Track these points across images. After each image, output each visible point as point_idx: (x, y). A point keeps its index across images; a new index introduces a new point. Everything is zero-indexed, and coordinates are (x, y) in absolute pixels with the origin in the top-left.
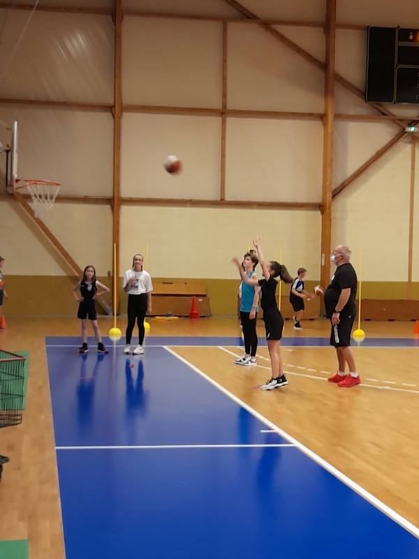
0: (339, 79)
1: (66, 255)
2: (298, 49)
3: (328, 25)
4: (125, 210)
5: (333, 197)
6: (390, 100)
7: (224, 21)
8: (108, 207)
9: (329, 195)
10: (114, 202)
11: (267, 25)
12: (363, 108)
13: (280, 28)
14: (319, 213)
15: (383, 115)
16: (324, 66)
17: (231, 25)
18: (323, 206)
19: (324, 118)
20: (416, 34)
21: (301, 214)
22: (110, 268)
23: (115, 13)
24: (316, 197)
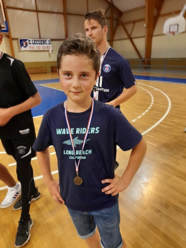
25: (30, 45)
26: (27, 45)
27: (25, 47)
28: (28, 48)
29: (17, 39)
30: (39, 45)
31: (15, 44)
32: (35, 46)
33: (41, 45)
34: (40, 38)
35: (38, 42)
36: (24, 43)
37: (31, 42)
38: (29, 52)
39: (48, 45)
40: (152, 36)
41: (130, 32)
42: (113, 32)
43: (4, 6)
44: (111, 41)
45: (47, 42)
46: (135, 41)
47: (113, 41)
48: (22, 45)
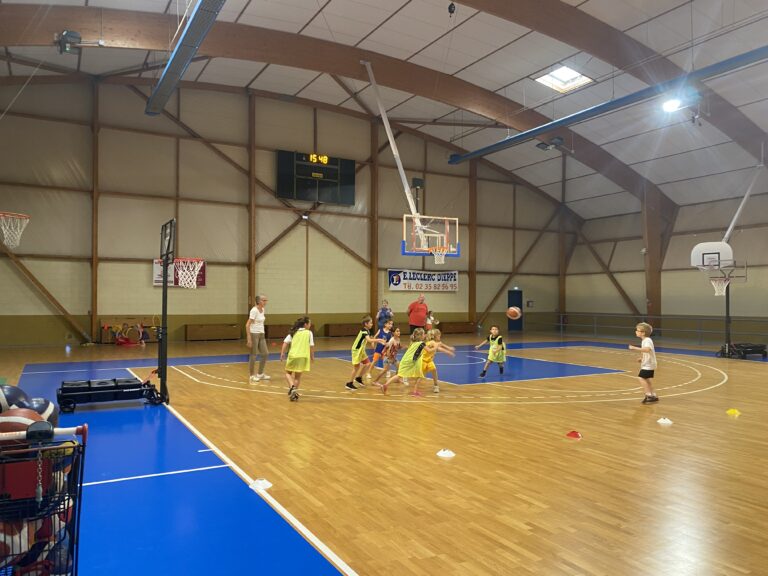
0: (258, 182)
1: (53, 299)
2: (230, 161)
3: (250, 146)
4: (102, 266)
5: (256, 259)
6: (292, 198)
7: (178, 138)
8: (88, 265)
9: (253, 259)
10: (93, 260)
11: (208, 143)
12: (276, 202)
13: (220, 147)
14: (246, 268)
15: (289, 207)
16: (249, 173)
17: (181, 141)
18: (249, 265)
19: (249, 207)
20: (308, 156)
21: (234, 270)
22: (89, 308)
23: (93, 125)
24: (244, 259)
25: (405, 281)
26: (399, 281)
27: (396, 284)
28: (401, 287)
29: (386, 270)
30: (420, 282)
31: (383, 277)
32: (413, 283)
33: (424, 282)
34: (423, 269)
35: (419, 276)
36: (395, 278)
37: (408, 276)
38: (401, 295)
39: (436, 282)
40: (660, 271)
41: (606, 260)
42: (565, 258)
43: (373, 217)
44: (561, 275)
45: (435, 277)
46: (619, 277)
47: (565, 275)
48: (391, 281)
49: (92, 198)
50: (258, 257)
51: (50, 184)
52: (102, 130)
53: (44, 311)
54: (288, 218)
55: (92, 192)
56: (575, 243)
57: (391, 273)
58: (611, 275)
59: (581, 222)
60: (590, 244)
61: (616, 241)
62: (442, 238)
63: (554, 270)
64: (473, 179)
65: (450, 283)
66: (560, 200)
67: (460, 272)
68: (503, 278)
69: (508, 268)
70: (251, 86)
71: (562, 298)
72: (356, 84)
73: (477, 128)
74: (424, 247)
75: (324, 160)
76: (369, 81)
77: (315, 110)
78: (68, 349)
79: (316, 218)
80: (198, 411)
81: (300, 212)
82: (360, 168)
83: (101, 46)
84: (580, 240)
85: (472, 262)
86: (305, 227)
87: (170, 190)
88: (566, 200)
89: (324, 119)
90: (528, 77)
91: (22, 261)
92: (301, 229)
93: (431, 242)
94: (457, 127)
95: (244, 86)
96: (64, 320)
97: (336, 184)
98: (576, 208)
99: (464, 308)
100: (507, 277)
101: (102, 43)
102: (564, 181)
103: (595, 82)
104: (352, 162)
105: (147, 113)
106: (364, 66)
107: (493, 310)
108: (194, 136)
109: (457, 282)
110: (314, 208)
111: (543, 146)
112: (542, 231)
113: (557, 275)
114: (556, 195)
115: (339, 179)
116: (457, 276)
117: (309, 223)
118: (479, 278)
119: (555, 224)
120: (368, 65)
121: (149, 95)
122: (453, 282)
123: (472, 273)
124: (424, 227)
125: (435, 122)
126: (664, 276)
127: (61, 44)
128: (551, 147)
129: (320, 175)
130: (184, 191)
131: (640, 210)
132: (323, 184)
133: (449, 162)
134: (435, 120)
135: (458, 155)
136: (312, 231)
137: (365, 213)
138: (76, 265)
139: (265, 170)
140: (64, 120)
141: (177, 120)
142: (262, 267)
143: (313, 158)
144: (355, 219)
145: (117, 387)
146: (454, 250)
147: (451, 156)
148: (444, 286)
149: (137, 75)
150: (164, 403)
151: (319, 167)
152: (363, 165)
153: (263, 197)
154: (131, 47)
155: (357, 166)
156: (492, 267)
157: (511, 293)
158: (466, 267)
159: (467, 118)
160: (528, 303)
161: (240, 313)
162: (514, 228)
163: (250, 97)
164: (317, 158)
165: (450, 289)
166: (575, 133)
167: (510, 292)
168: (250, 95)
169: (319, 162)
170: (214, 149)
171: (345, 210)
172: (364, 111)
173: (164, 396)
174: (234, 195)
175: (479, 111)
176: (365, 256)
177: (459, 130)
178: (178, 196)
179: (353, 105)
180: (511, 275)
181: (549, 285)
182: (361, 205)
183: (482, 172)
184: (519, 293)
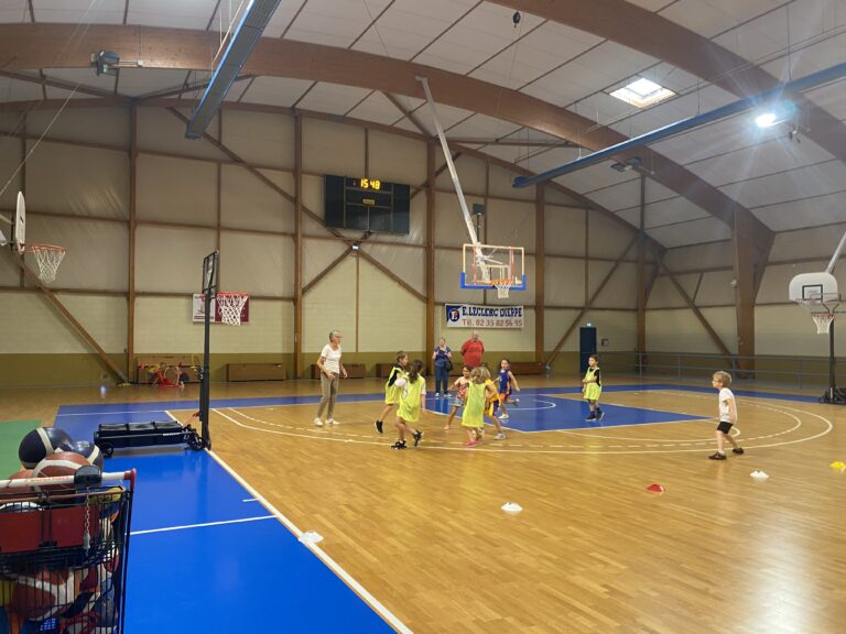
0: (305, 210)
1: (88, 336)
2: (275, 188)
3: (297, 171)
4: (139, 300)
5: (303, 293)
6: (341, 227)
7: (219, 162)
8: (123, 300)
9: (300, 292)
10: (129, 295)
11: (252, 168)
12: (324, 231)
13: (261, 171)
14: (292, 303)
15: (338, 236)
16: (295, 200)
17: (224, 166)
18: (295, 301)
19: (295, 237)
20: (358, 181)
21: (279, 304)
22: (126, 346)
23: (131, 151)
24: (290, 292)
25: (465, 317)
26: (458, 317)
27: (454, 320)
28: (460, 323)
29: (443, 304)
30: (481, 318)
31: (440, 312)
32: (474, 319)
33: (485, 318)
34: (485, 304)
35: (480, 312)
36: (453, 313)
37: (467, 311)
38: (459, 332)
39: (499, 318)
40: (753, 305)
41: (691, 294)
42: (644, 292)
43: (429, 247)
44: (640, 310)
45: (498, 313)
46: (706, 313)
47: (644, 310)
48: (449, 316)
49: (129, 227)
50: (304, 292)
51: (86, 214)
52: (141, 156)
53: (78, 349)
54: (337, 249)
55: (129, 221)
56: (655, 275)
57: (449, 308)
58: (697, 310)
59: (662, 251)
60: (673, 275)
61: (701, 272)
62: (506, 269)
63: (632, 305)
64: (540, 203)
65: (513, 319)
66: (638, 226)
67: (525, 307)
68: (574, 314)
69: (580, 302)
70: (297, 106)
71: (641, 337)
72: (412, 102)
73: (545, 148)
74: (487, 280)
75: (376, 185)
76: (425, 98)
77: (366, 131)
78: (103, 390)
79: (367, 248)
80: (242, 457)
81: (350, 242)
82: (415, 193)
83: (140, 67)
84: (661, 270)
85: (540, 296)
86: (354, 259)
87: (211, 219)
88: (646, 227)
89: (376, 141)
90: (602, 91)
91: (56, 296)
92: (351, 260)
93: (493, 273)
94: (522, 148)
95: (290, 105)
96: (99, 358)
97: (389, 212)
98: (656, 235)
99: (530, 347)
100: (578, 312)
101: (141, 63)
102: (643, 205)
103: (678, 96)
104: (407, 187)
105: (187, 136)
106: (420, 82)
107: (563, 349)
108: (236, 160)
109: (522, 318)
110: (365, 237)
111: (619, 167)
112: (618, 262)
113: (636, 310)
114: (634, 220)
115: (393, 205)
116: (522, 312)
117: (360, 254)
118: (547, 314)
119: (633, 254)
120: (425, 81)
121: (189, 118)
122: (518, 318)
123: (539, 307)
124: (486, 258)
125: (497, 142)
126: (758, 312)
127: (98, 65)
128: (628, 168)
129: (372, 202)
130: (225, 221)
131: (729, 237)
132: (374, 211)
133: (514, 186)
134: (498, 140)
135: (523, 178)
136: (362, 262)
137: (421, 242)
138: (111, 299)
139: (313, 197)
140: (101, 146)
141: (218, 143)
142: (309, 301)
143: (364, 183)
144: (410, 249)
145: (156, 431)
146: (520, 282)
147: (516, 180)
148: (509, 323)
149: (176, 96)
150: (206, 449)
151: (370, 193)
152: (418, 190)
153: (311, 227)
154: (172, 67)
155: (412, 191)
156: (562, 302)
157: (584, 331)
158: (532, 301)
159: (534, 137)
160: (603, 341)
161: (286, 352)
162: (587, 258)
163: (296, 118)
164: (369, 182)
165: (514, 326)
166: (655, 153)
167: (582, 329)
168: (296, 115)
169: (370, 187)
170: (258, 174)
171: (399, 239)
172: (420, 132)
173: (206, 442)
174: (279, 224)
175: (547, 129)
176: (420, 289)
177: (524, 150)
178: (219, 225)
179: (407, 125)
180: (583, 310)
181: (626, 321)
182: (416, 234)
183: (550, 196)
184: (593, 330)
